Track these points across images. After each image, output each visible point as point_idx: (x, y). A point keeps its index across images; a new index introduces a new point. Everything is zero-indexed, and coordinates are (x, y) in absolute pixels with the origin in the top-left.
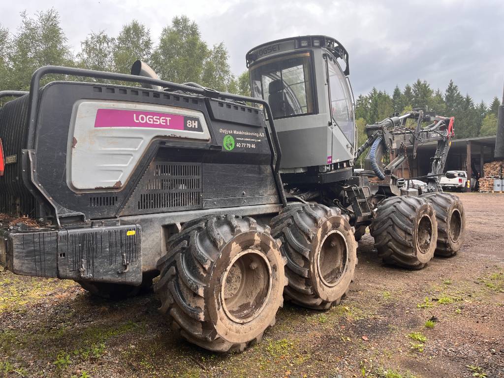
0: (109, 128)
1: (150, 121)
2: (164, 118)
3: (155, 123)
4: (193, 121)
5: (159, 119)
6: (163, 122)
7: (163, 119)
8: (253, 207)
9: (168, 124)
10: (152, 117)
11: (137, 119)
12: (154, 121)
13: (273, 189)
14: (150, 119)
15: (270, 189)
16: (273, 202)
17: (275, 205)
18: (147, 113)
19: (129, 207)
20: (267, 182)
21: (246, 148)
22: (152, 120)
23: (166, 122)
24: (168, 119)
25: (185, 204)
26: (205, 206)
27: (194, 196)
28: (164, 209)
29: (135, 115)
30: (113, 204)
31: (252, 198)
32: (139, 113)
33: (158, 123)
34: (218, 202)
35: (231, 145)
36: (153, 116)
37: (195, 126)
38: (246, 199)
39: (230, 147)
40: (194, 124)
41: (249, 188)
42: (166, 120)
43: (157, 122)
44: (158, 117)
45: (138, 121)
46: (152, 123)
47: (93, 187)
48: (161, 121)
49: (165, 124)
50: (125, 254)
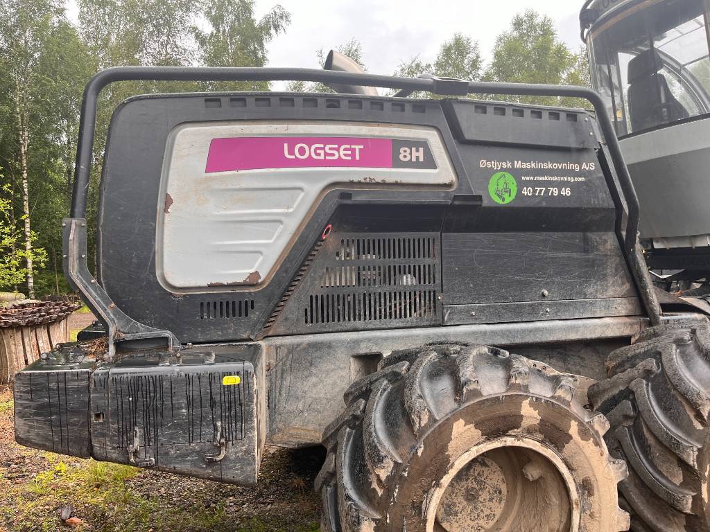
0: (235, 172)
1: (319, 155)
2: (348, 146)
3: (328, 158)
4: (414, 149)
5: (338, 149)
6: (345, 155)
7: (345, 149)
8: (569, 322)
9: (358, 157)
10: (322, 146)
11: (291, 152)
12: (326, 154)
13: (623, 284)
14: (318, 151)
15: (613, 285)
16: (623, 313)
17: (627, 320)
18: (310, 140)
19: (286, 319)
20: (606, 268)
21: (547, 197)
22: (322, 152)
23: (353, 155)
24: (357, 147)
25: (403, 314)
26: (450, 319)
27: (422, 298)
28: (359, 324)
29: (286, 145)
30: (247, 315)
31: (566, 305)
32: (293, 141)
33: (336, 157)
34: (481, 310)
35: (509, 192)
36: (325, 146)
37: (417, 157)
38: (550, 306)
39: (506, 196)
40: (415, 154)
41: (559, 284)
42: (354, 150)
43: (333, 155)
44: (336, 146)
45: (293, 157)
46: (322, 157)
47: (205, 284)
48: (342, 152)
49: (349, 158)
50: (219, 424)
